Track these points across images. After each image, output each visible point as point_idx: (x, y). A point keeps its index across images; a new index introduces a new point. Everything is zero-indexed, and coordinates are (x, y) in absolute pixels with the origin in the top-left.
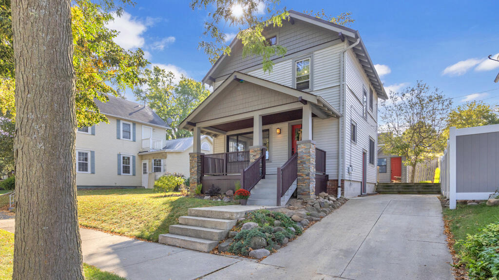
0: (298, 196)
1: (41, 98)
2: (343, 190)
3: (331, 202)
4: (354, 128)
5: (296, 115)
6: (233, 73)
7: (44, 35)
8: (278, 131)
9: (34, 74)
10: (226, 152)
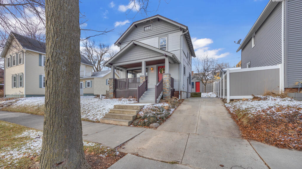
0: (163, 99)
1: (64, 41)
2: (181, 95)
3: (178, 101)
4: (184, 68)
5: (163, 61)
6: (132, 41)
7: (67, 5)
8: (152, 69)
9: (60, 27)
10: (126, 78)
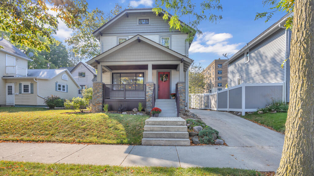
10: (111, 84)
